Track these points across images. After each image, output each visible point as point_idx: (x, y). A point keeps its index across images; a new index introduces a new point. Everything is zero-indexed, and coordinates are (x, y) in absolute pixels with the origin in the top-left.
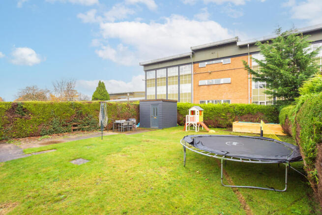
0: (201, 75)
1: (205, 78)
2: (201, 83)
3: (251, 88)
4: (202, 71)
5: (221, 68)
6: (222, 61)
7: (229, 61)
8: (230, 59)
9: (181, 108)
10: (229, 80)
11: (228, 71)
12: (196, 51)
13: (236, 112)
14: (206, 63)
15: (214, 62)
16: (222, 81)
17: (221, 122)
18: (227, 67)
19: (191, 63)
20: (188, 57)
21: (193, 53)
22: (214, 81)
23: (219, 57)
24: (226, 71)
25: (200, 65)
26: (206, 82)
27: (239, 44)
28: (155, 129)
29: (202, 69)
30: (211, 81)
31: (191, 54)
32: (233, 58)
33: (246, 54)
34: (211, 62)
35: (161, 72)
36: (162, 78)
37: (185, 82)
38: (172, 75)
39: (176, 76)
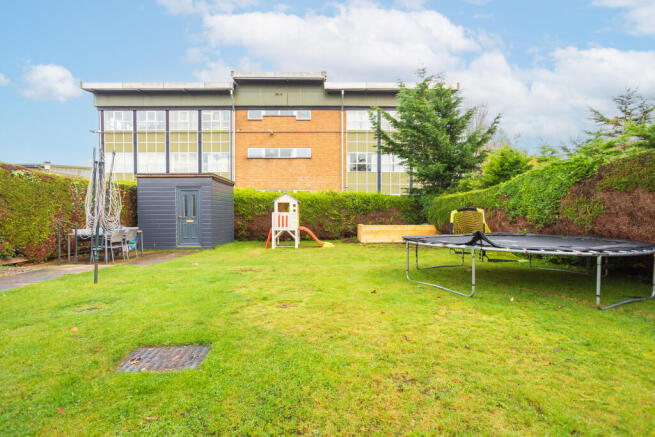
0: (252, 136)
1: (261, 145)
2: (252, 152)
3: (345, 171)
4: (254, 127)
5: (292, 127)
6: (295, 113)
7: (308, 114)
8: (310, 112)
9: (241, 200)
10: (307, 152)
11: (306, 135)
12: (241, 83)
13: (356, 208)
14: (264, 113)
15: (279, 113)
16: (295, 153)
17: (329, 227)
18: (305, 127)
19: (229, 108)
20: (224, 93)
21: (235, 86)
22: (279, 152)
23: (290, 104)
24: (302, 135)
25: (250, 114)
26: (262, 152)
27: (328, 85)
28: (193, 251)
29: (254, 123)
30: (272, 150)
31: (232, 87)
32: (316, 112)
33: (338, 108)
34: (273, 112)
35: (151, 117)
36: (154, 133)
37: (216, 148)
38: (181, 129)
39: (191, 133)
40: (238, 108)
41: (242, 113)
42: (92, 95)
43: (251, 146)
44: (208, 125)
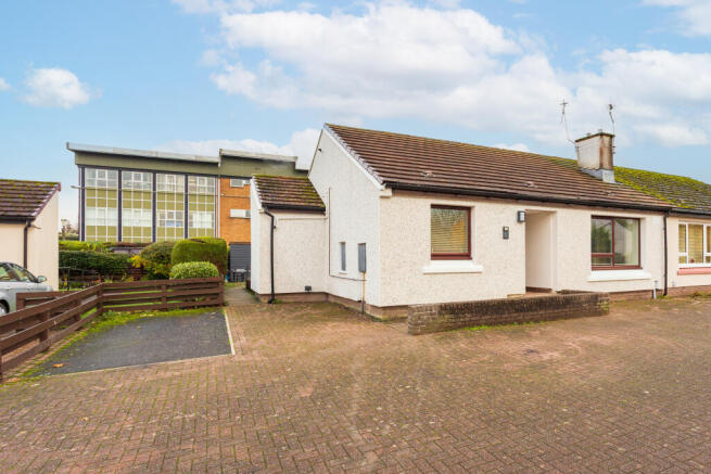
0: (234, 200)
1: (242, 207)
4: (236, 193)
14: (244, 182)
19: (216, 176)
20: (210, 164)
21: (222, 160)
25: (232, 182)
26: (243, 213)
29: (236, 190)
31: (220, 161)
35: (138, 178)
36: (140, 192)
37: (202, 208)
38: (166, 190)
39: (178, 194)
40: (223, 177)
41: (226, 180)
42: (73, 154)
43: (233, 208)
44: (195, 188)
